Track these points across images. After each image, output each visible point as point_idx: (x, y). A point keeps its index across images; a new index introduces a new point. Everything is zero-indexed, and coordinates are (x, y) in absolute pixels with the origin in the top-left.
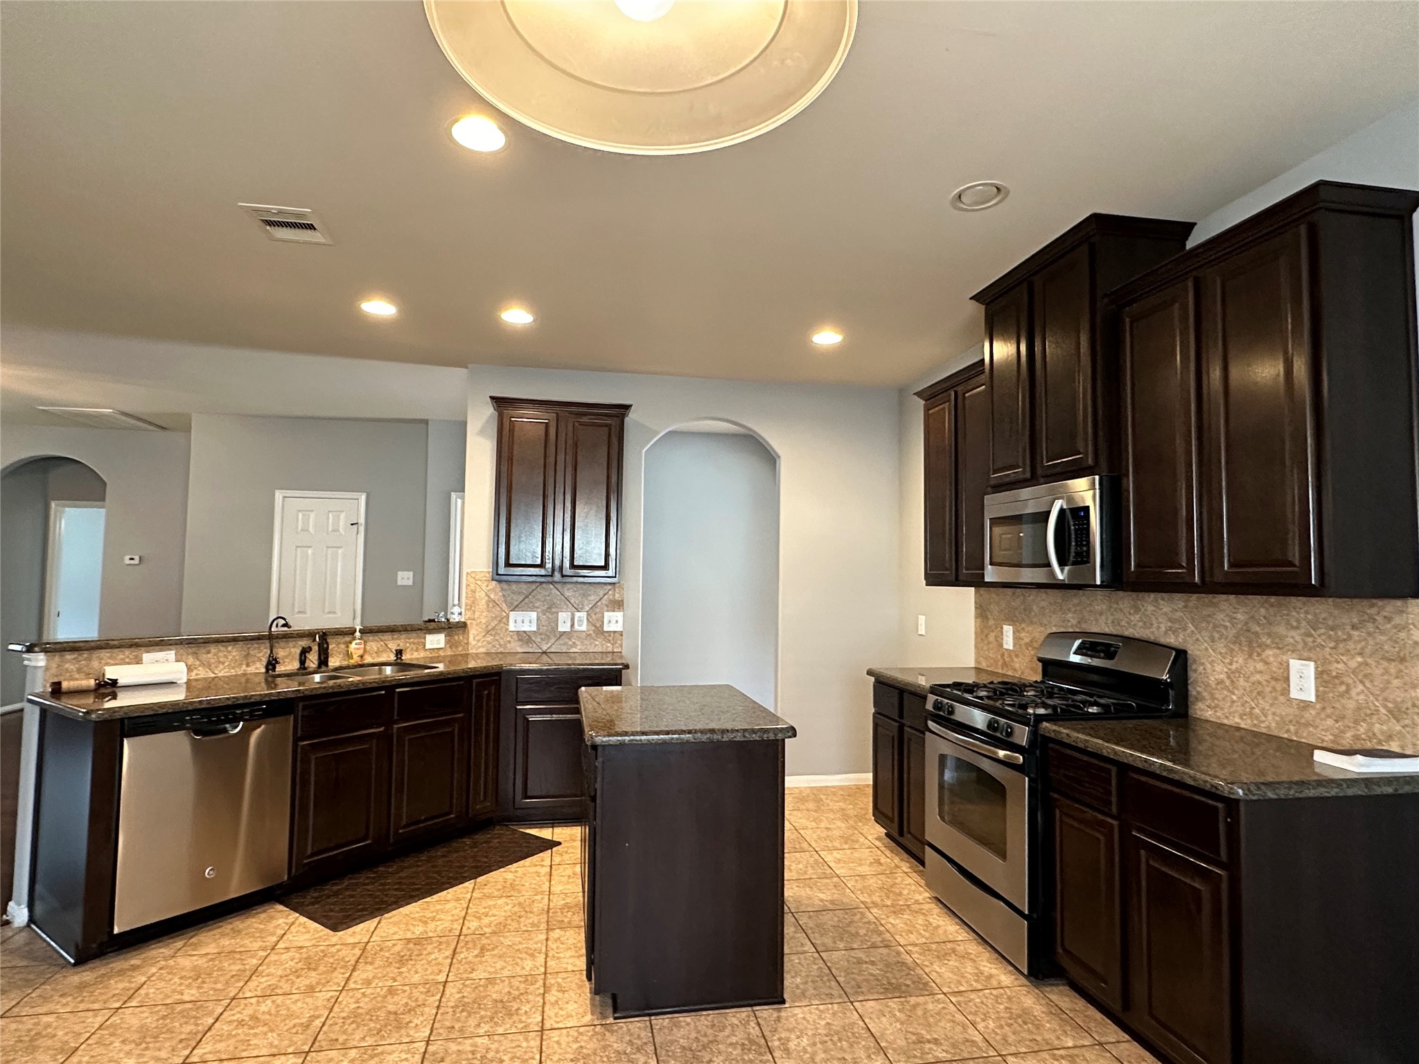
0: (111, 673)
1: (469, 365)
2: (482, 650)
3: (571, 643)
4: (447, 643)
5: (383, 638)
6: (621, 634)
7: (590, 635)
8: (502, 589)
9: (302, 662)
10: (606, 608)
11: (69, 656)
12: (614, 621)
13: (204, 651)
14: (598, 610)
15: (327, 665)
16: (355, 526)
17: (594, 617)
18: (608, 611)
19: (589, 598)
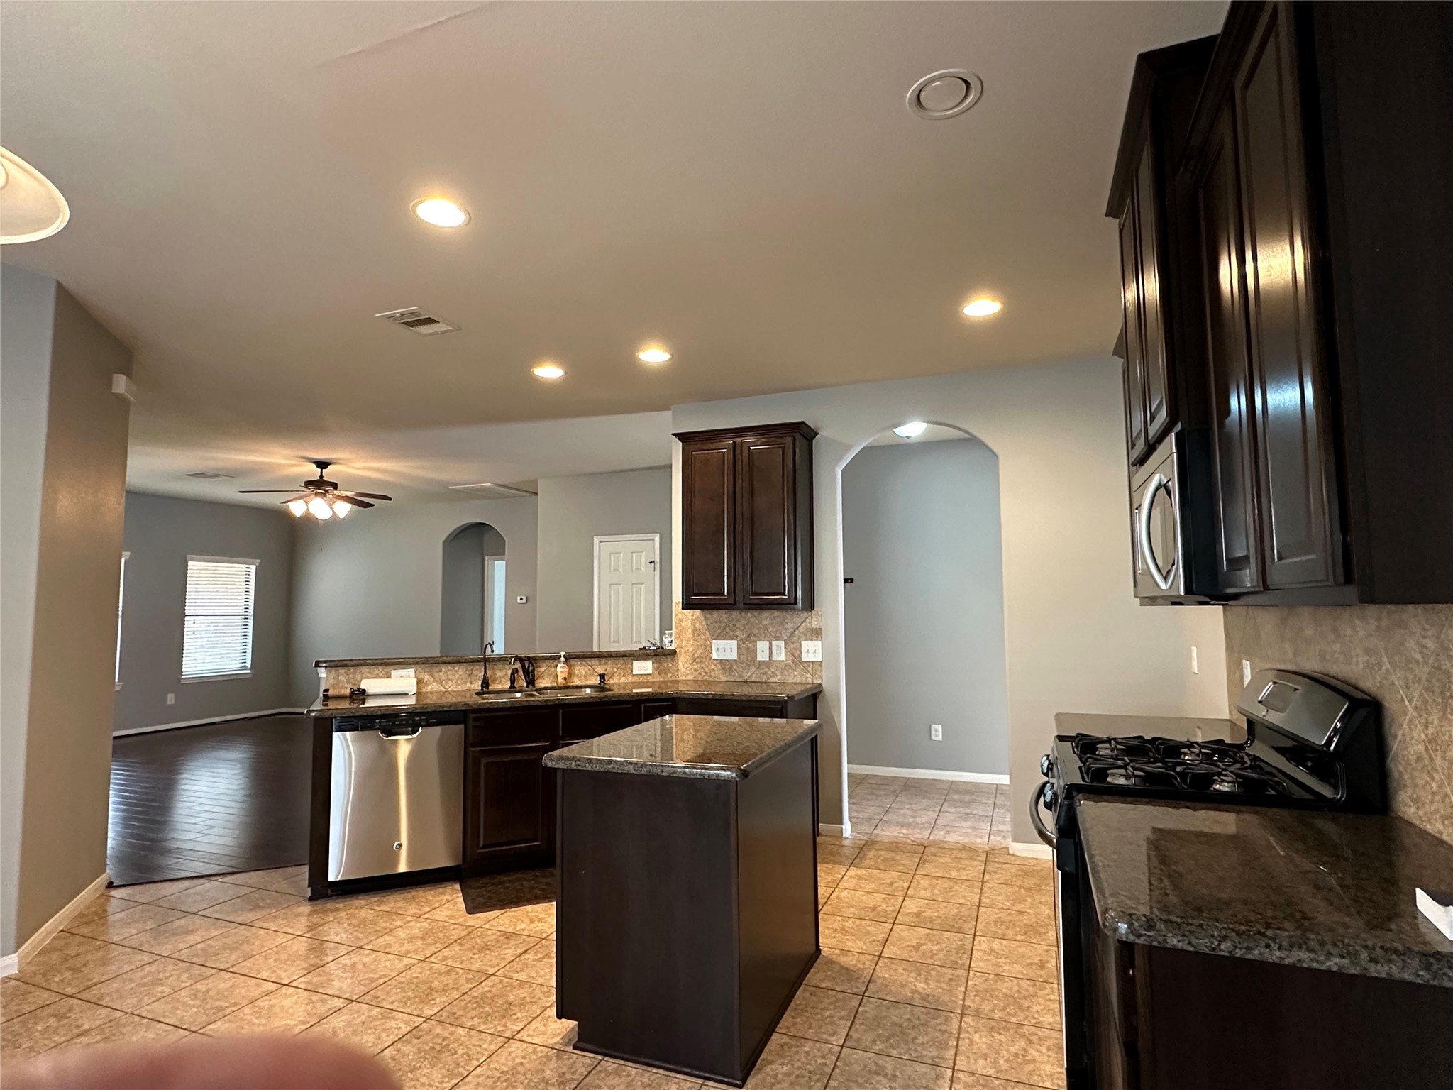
0: (366, 684)
1: (672, 407)
2: (690, 677)
3: (770, 673)
4: (654, 669)
5: (590, 663)
6: (820, 664)
7: (788, 665)
8: (706, 619)
9: (513, 682)
10: (803, 637)
11: (342, 671)
12: (811, 650)
13: (437, 670)
14: (796, 639)
15: (534, 686)
16: (653, 564)
17: (792, 646)
18: (805, 640)
19: (786, 626)
